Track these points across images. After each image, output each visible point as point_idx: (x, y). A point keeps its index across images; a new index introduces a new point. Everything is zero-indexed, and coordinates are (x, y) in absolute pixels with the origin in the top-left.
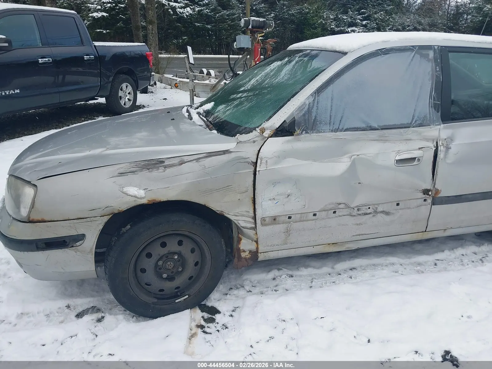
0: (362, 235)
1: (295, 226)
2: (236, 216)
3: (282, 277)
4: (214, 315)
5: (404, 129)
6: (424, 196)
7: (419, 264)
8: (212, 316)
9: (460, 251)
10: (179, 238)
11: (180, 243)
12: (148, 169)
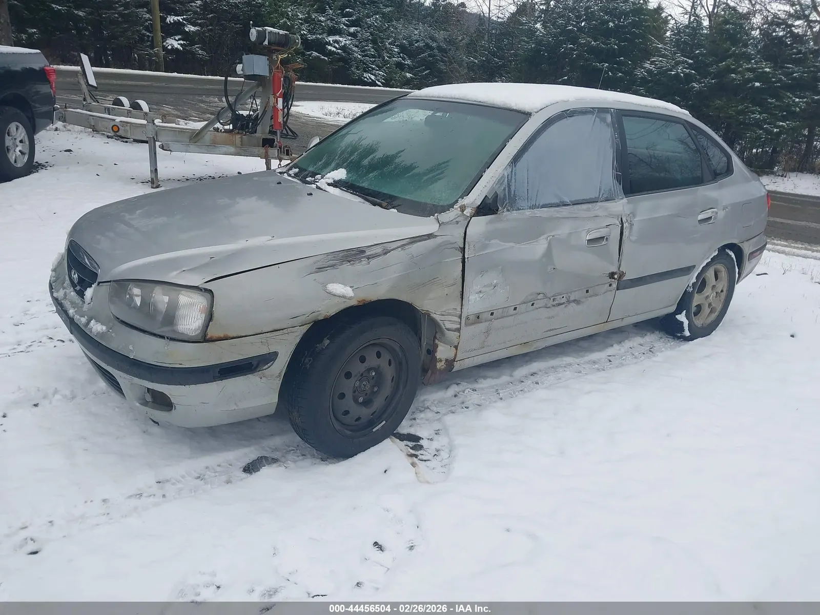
0: (553, 330)
1: (496, 323)
2: (443, 315)
3: (465, 392)
4: (419, 442)
5: (592, 204)
6: (610, 280)
7: (595, 362)
8: (416, 443)
9: (628, 344)
10: (377, 349)
11: (379, 355)
12: (349, 262)
